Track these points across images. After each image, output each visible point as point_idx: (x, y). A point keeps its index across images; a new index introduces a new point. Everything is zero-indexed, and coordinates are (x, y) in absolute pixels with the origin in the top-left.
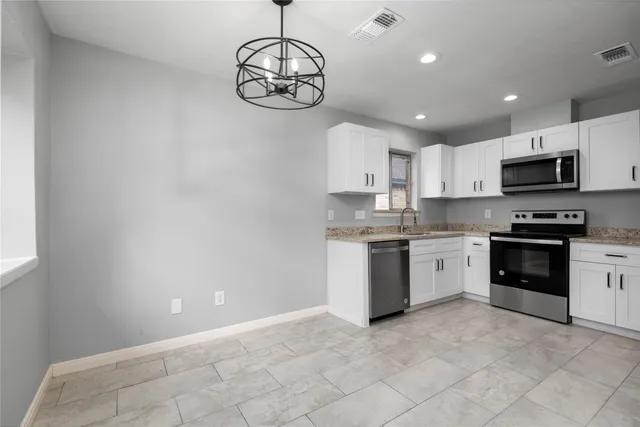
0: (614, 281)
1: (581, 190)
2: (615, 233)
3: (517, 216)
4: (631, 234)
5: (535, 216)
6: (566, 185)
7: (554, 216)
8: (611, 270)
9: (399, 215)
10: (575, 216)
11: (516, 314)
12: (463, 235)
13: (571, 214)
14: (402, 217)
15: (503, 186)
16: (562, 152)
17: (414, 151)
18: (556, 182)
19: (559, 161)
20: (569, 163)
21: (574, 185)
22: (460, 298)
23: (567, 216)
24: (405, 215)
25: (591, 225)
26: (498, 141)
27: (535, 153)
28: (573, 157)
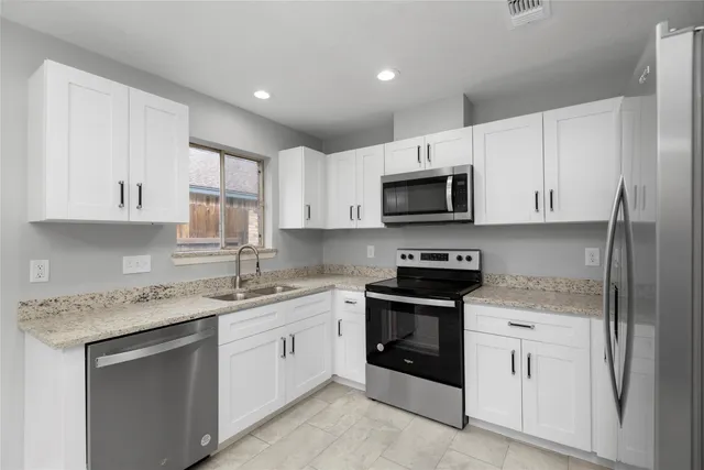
0: (521, 366)
1: (476, 223)
2: (514, 282)
3: (403, 257)
4: (531, 284)
5: (424, 257)
6: (458, 216)
7: (445, 257)
8: (516, 346)
9: (234, 258)
10: (469, 259)
11: (400, 413)
12: (333, 287)
13: (464, 255)
14: (238, 261)
15: (385, 213)
16: (453, 168)
17: (268, 155)
18: (446, 211)
19: (450, 181)
20: (462, 184)
21: (467, 216)
22: (332, 385)
23: (460, 258)
24: (243, 258)
25: (487, 271)
26: (379, 147)
27: (423, 169)
28: (466, 175)
